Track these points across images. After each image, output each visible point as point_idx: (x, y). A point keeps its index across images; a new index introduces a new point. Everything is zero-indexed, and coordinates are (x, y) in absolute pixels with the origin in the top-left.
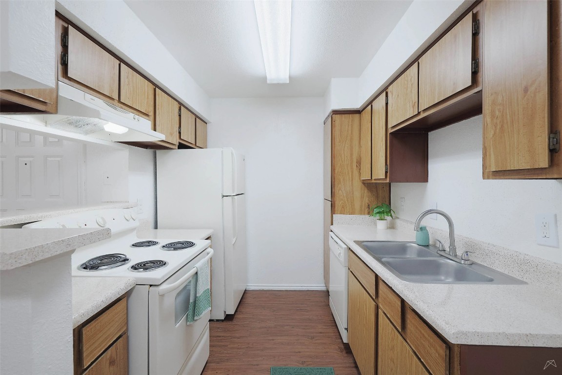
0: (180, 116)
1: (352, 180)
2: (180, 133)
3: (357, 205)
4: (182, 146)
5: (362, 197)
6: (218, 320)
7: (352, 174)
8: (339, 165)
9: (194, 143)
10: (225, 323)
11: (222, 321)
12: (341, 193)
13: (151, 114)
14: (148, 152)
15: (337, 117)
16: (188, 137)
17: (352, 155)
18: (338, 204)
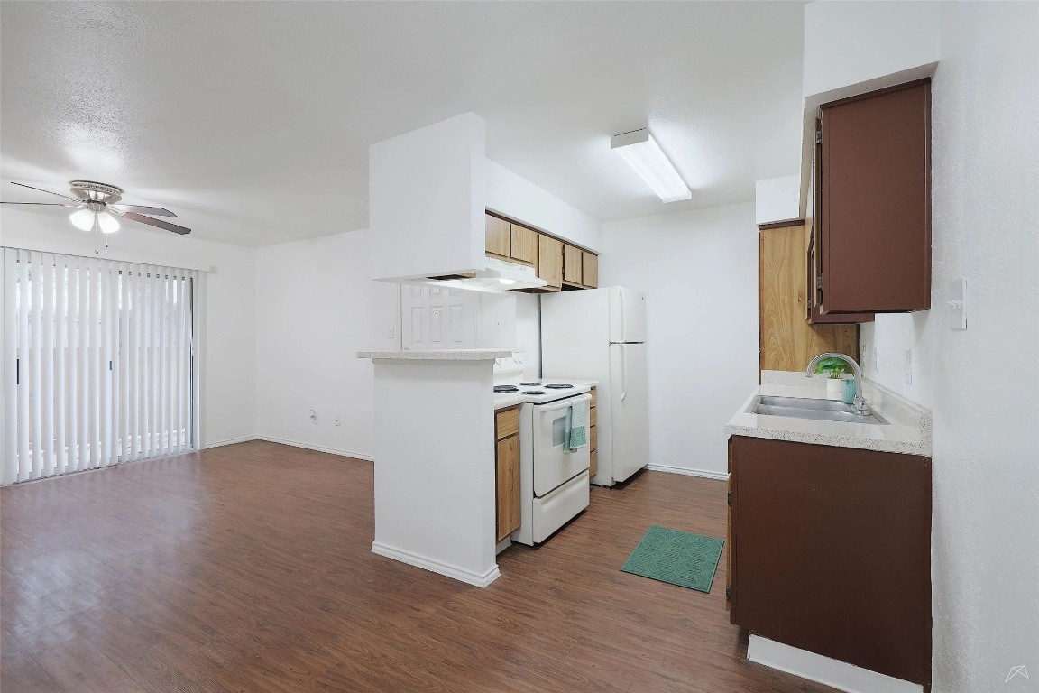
0: (563, 255)
1: (792, 321)
2: (563, 274)
3: (800, 356)
4: (565, 288)
5: (808, 347)
6: (605, 487)
7: (792, 313)
8: (770, 300)
9: (580, 282)
10: (613, 491)
11: (611, 488)
12: (773, 339)
13: (535, 261)
14: (533, 296)
15: (767, 234)
16: (573, 277)
17: (791, 286)
18: (769, 356)
